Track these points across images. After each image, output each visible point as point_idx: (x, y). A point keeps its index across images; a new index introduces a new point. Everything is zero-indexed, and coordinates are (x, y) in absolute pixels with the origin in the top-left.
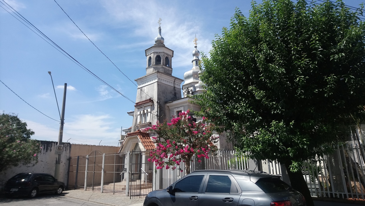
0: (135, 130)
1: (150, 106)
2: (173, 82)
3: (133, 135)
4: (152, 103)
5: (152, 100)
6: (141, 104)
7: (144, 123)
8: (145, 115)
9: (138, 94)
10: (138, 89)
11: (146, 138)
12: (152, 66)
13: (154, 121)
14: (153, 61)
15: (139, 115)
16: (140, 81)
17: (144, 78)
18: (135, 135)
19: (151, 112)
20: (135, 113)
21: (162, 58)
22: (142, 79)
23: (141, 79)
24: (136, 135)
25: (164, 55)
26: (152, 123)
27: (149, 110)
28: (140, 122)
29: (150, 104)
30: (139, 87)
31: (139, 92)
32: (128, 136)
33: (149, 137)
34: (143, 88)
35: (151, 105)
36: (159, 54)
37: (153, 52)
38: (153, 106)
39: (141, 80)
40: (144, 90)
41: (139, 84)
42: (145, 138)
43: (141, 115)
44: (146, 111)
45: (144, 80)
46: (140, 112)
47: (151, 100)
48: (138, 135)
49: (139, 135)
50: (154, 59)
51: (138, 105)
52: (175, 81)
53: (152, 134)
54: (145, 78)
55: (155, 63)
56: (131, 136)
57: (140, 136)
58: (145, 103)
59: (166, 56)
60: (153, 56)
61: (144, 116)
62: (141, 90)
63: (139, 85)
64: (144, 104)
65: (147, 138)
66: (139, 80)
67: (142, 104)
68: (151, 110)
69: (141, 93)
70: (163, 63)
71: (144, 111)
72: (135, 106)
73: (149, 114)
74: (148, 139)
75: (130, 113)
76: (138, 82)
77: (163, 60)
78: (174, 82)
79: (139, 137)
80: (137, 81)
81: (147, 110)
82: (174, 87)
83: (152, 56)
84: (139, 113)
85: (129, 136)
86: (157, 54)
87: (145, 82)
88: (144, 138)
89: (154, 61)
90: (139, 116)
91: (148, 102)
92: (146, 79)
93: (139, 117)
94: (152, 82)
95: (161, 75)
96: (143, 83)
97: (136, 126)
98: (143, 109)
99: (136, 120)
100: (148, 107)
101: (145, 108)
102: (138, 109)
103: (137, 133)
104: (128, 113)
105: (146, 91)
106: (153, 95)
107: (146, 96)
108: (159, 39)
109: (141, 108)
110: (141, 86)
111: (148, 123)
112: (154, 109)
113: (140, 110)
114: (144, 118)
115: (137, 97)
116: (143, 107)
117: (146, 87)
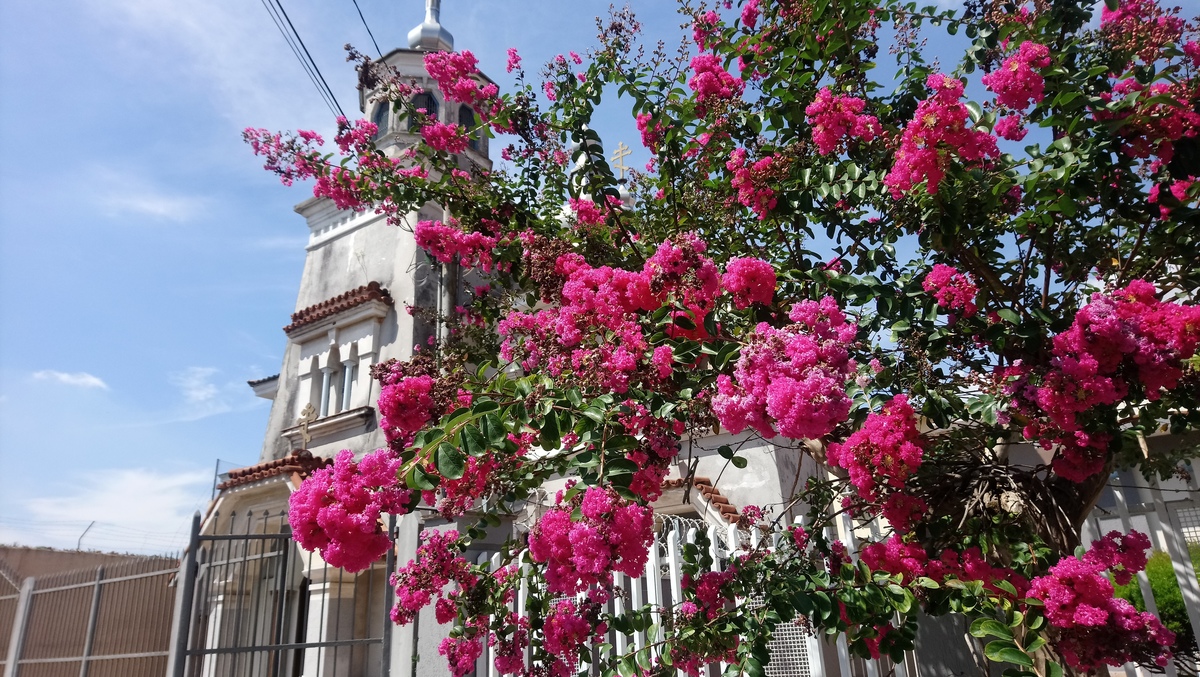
0: (279, 455)
1: (373, 325)
3: (262, 479)
4: (384, 308)
5: (385, 293)
6: (319, 318)
7: (332, 412)
8: (340, 373)
9: (310, 274)
10: (309, 250)
12: (390, 137)
15: (305, 376)
16: (325, 212)
18: (271, 477)
19: (375, 354)
20: (282, 381)
21: (442, 102)
24: (279, 474)
26: (380, 409)
27: (366, 344)
28: (312, 409)
29: (374, 308)
30: (313, 240)
31: (317, 265)
32: (233, 486)
34: (337, 244)
35: (380, 320)
36: (431, 87)
38: (387, 325)
40: (344, 253)
41: (317, 227)
43: (316, 374)
44: (345, 353)
46: (316, 360)
47: (377, 292)
48: (289, 472)
49: (300, 472)
51: (306, 326)
55: (404, 126)
56: (247, 483)
58: (343, 309)
61: (337, 379)
62: (327, 255)
63: (317, 233)
64: (338, 311)
66: (318, 208)
67: (325, 315)
68: (377, 344)
69: (324, 267)
71: (335, 352)
72: (288, 330)
73: (365, 365)
75: (264, 381)
76: (315, 217)
77: (449, 116)
79: (292, 484)
80: (307, 212)
81: (355, 347)
84: (305, 366)
85: (239, 484)
90: (309, 381)
91: (363, 301)
93: (306, 386)
96: (339, 217)
97: (289, 437)
98: (333, 342)
99: (288, 407)
100: (359, 330)
101: (345, 335)
102: (303, 343)
103: (287, 467)
104: (252, 384)
105: (351, 255)
106: (392, 269)
107: (353, 276)
108: (429, 35)
109: (323, 339)
110: (325, 236)
111: (354, 411)
112: (392, 339)
113: (313, 348)
114: (333, 389)
115: (303, 286)
116: (334, 333)
117: (353, 235)
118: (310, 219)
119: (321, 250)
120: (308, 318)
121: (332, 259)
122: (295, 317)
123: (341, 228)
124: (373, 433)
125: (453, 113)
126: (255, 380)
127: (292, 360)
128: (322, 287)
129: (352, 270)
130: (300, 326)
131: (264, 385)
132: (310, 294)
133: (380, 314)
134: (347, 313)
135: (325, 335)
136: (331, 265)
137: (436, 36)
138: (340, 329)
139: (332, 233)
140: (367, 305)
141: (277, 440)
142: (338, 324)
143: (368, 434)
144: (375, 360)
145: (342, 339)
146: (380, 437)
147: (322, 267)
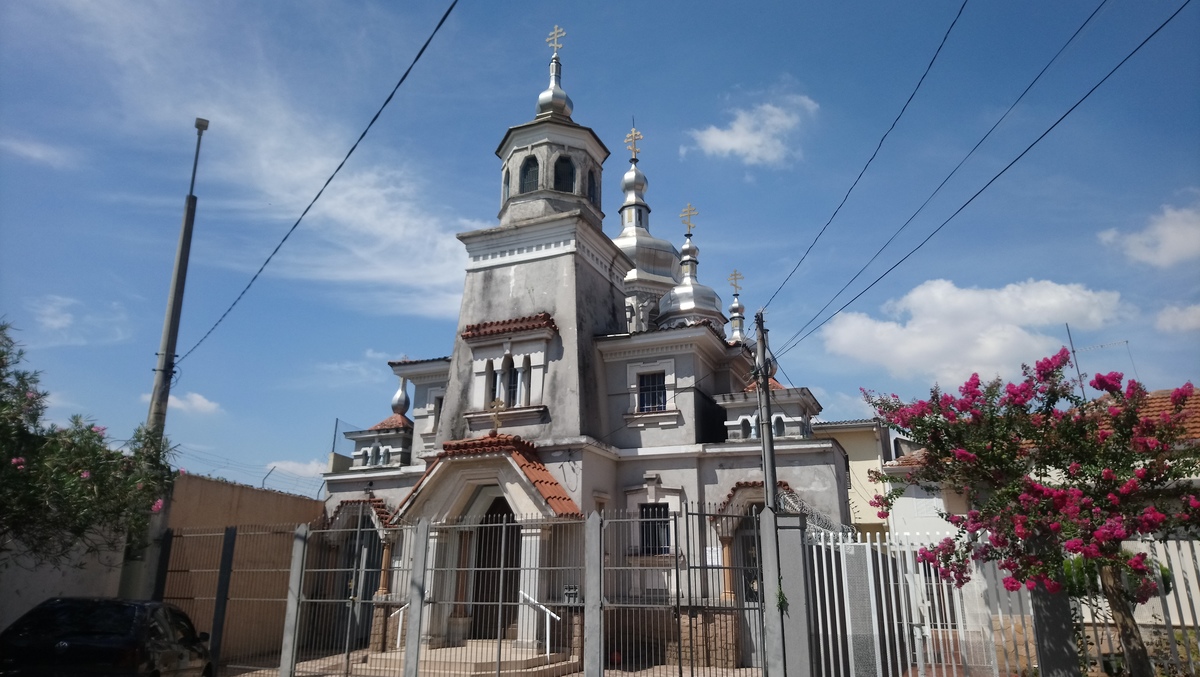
0: (458, 431)
1: (543, 344)
2: (608, 266)
4: (551, 333)
5: (551, 321)
6: (498, 332)
8: (513, 375)
9: (472, 291)
10: (469, 271)
11: (536, 465)
12: (541, 192)
13: (561, 401)
14: (545, 174)
15: (479, 374)
16: (485, 244)
17: (505, 234)
19: (545, 367)
20: (453, 371)
21: (577, 167)
22: (493, 237)
23: (488, 234)
25: (584, 159)
26: (554, 408)
27: (537, 358)
29: (546, 334)
30: (472, 264)
31: (479, 285)
32: (446, 455)
33: (543, 465)
34: (498, 272)
35: (548, 341)
36: (570, 153)
37: (546, 140)
38: (555, 347)
39: (489, 237)
40: (505, 280)
41: (476, 254)
43: (491, 374)
44: (518, 362)
45: (505, 240)
46: (490, 364)
47: (546, 320)
49: (509, 451)
50: (551, 168)
51: (482, 336)
52: (615, 262)
54: (515, 232)
55: (552, 184)
57: (518, 455)
58: (521, 329)
59: (591, 164)
60: (545, 157)
62: (488, 279)
63: (477, 258)
64: (516, 330)
65: (539, 467)
66: (479, 239)
67: (503, 331)
68: (547, 360)
69: (486, 288)
70: (583, 188)
71: (509, 360)
72: (464, 337)
73: (537, 373)
74: (542, 471)
76: (474, 245)
77: (583, 179)
78: (612, 265)
79: (513, 460)
80: (468, 241)
81: (527, 360)
82: (612, 285)
83: (543, 155)
84: (480, 365)
86: (563, 152)
87: (508, 248)
88: (530, 465)
89: (551, 174)
90: (483, 378)
91: (538, 326)
92: (513, 239)
93: (479, 383)
94: (544, 252)
95: (585, 230)
97: (468, 418)
98: (508, 352)
99: (462, 394)
100: (530, 347)
101: (518, 348)
102: (478, 348)
103: (509, 447)
104: (392, 364)
105: (512, 283)
106: (553, 302)
107: (516, 302)
108: (557, 100)
109: (498, 348)
110: (490, 262)
111: (533, 407)
112: (559, 356)
113: (488, 353)
116: (509, 345)
117: (513, 268)
118: (469, 246)
119: (481, 273)
121: (493, 283)
122: (470, 328)
123: (507, 259)
124: (548, 425)
125: (585, 177)
127: (461, 358)
128: (487, 308)
129: (515, 296)
130: (476, 335)
132: (474, 308)
133: (549, 337)
134: (523, 333)
135: (501, 344)
136: (493, 288)
137: (563, 102)
138: (513, 343)
139: (499, 260)
140: (539, 330)
141: (453, 419)
142: (513, 340)
143: (543, 425)
144: (545, 371)
145: (515, 350)
146: (554, 428)
147: (484, 288)
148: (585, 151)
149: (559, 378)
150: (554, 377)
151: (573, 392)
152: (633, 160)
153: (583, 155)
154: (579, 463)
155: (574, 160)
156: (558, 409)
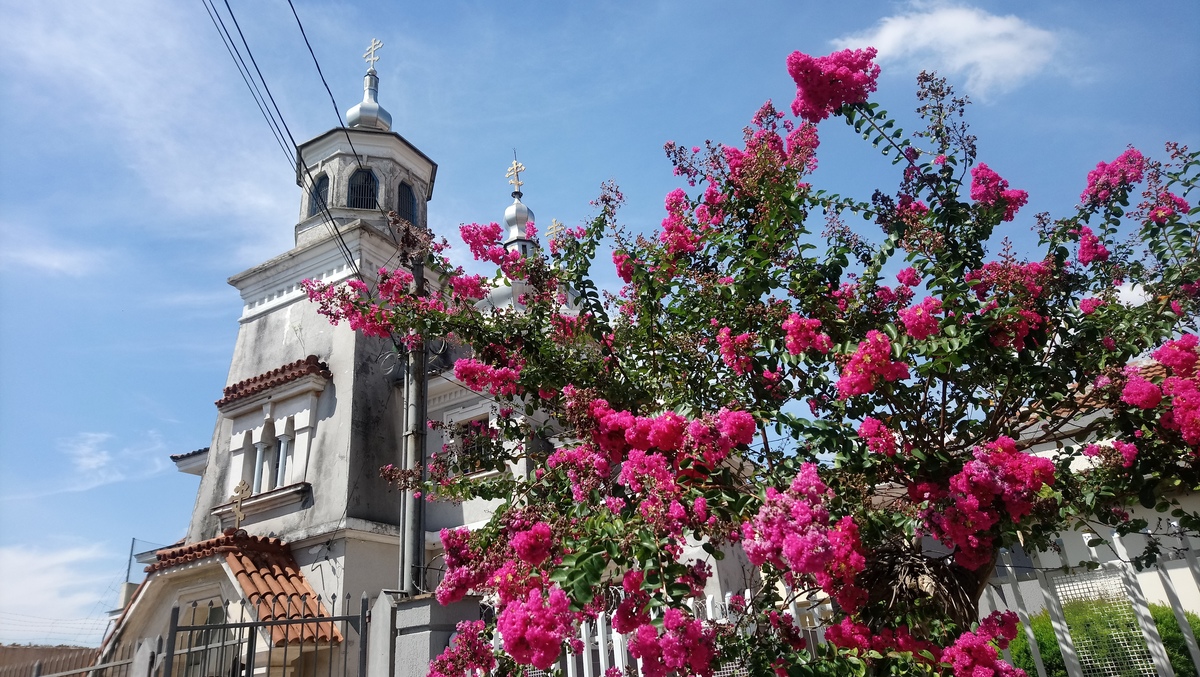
0: (209, 534)
1: (310, 399)
3: (194, 560)
4: (322, 381)
5: (324, 366)
6: (253, 392)
7: (265, 489)
8: (275, 447)
9: (243, 346)
10: (242, 322)
11: (278, 571)
12: (330, 213)
13: (328, 473)
14: (337, 192)
15: (237, 452)
16: (261, 285)
17: (280, 268)
18: (204, 558)
19: (312, 430)
20: (212, 454)
21: (381, 179)
22: (268, 273)
23: (263, 270)
24: (213, 555)
25: (392, 171)
26: (318, 485)
27: (302, 419)
28: (246, 485)
29: (312, 382)
30: (247, 313)
31: (252, 337)
32: (162, 568)
33: (297, 569)
34: (273, 316)
35: (318, 393)
36: (370, 164)
37: (339, 151)
38: (325, 399)
39: (264, 275)
40: (279, 325)
41: (252, 299)
42: (272, 573)
43: (249, 449)
44: (280, 428)
45: (283, 275)
46: (249, 435)
47: (316, 366)
48: (225, 553)
49: (235, 552)
50: (345, 183)
51: (239, 400)
53: (315, 551)
54: (291, 263)
55: (344, 201)
56: (178, 564)
57: (239, 559)
58: (280, 383)
59: (403, 175)
60: (339, 173)
61: (271, 454)
62: (262, 328)
63: (252, 305)
64: (274, 385)
65: (285, 574)
66: (253, 280)
67: (260, 389)
68: (314, 419)
69: (258, 339)
70: (388, 203)
71: (270, 426)
72: (220, 405)
73: (301, 440)
74: (288, 579)
75: (189, 456)
76: (249, 290)
77: (388, 192)
79: (229, 567)
80: (242, 285)
81: (291, 422)
83: (332, 169)
84: (238, 441)
85: (169, 566)
86: (360, 164)
87: (285, 286)
88: (263, 571)
89: (344, 189)
90: (241, 457)
91: (301, 375)
92: (291, 272)
93: (238, 462)
95: (378, 247)
96: (275, 290)
97: (218, 515)
98: (268, 416)
99: (218, 484)
100: (295, 405)
101: (280, 409)
102: (235, 418)
103: (223, 547)
104: (174, 458)
105: (287, 327)
106: (330, 342)
107: (289, 349)
108: (368, 114)
109: (257, 413)
110: (259, 309)
111: (290, 487)
112: (331, 413)
113: (247, 422)
114: (266, 464)
115: (235, 359)
116: (269, 407)
117: (290, 307)
118: (244, 292)
119: (255, 322)
120: (242, 392)
121: (267, 332)
122: (228, 391)
123: (277, 301)
124: (309, 510)
125: (393, 190)
126: (179, 454)
127: (222, 434)
128: (256, 360)
129: (288, 343)
130: (233, 400)
131: (191, 460)
132: (243, 367)
133: (319, 387)
134: (283, 387)
135: (259, 409)
136: (266, 339)
137: (375, 115)
138: (275, 404)
139: (267, 305)
140: (304, 379)
141: (205, 518)
142: (273, 398)
143: (304, 511)
144: (312, 436)
145: (277, 413)
146: (316, 514)
147: (256, 340)
148: (392, 160)
149: (327, 442)
150: (322, 442)
151: (342, 457)
152: (516, 193)
153: (391, 165)
154: (341, 560)
155: (376, 171)
156: (323, 485)
